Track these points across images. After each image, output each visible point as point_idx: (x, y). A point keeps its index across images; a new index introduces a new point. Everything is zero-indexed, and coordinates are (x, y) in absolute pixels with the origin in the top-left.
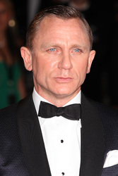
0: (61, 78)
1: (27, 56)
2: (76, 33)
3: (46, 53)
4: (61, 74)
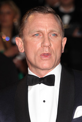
1: (20, 43)
2: (52, 23)
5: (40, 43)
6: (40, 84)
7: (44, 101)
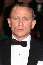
0: (19, 29)
3: (14, 20)
4: (19, 28)
5: (18, 23)
6: (18, 45)
7: (20, 54)
